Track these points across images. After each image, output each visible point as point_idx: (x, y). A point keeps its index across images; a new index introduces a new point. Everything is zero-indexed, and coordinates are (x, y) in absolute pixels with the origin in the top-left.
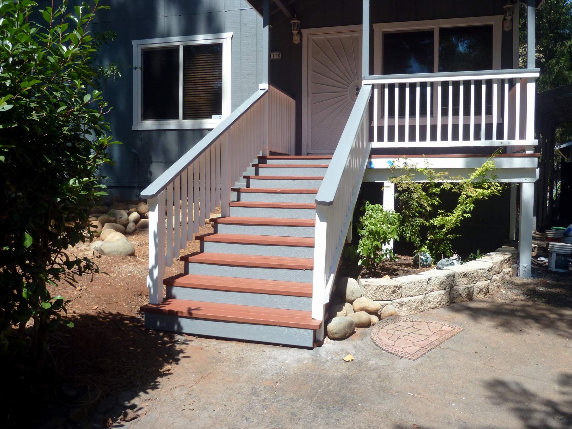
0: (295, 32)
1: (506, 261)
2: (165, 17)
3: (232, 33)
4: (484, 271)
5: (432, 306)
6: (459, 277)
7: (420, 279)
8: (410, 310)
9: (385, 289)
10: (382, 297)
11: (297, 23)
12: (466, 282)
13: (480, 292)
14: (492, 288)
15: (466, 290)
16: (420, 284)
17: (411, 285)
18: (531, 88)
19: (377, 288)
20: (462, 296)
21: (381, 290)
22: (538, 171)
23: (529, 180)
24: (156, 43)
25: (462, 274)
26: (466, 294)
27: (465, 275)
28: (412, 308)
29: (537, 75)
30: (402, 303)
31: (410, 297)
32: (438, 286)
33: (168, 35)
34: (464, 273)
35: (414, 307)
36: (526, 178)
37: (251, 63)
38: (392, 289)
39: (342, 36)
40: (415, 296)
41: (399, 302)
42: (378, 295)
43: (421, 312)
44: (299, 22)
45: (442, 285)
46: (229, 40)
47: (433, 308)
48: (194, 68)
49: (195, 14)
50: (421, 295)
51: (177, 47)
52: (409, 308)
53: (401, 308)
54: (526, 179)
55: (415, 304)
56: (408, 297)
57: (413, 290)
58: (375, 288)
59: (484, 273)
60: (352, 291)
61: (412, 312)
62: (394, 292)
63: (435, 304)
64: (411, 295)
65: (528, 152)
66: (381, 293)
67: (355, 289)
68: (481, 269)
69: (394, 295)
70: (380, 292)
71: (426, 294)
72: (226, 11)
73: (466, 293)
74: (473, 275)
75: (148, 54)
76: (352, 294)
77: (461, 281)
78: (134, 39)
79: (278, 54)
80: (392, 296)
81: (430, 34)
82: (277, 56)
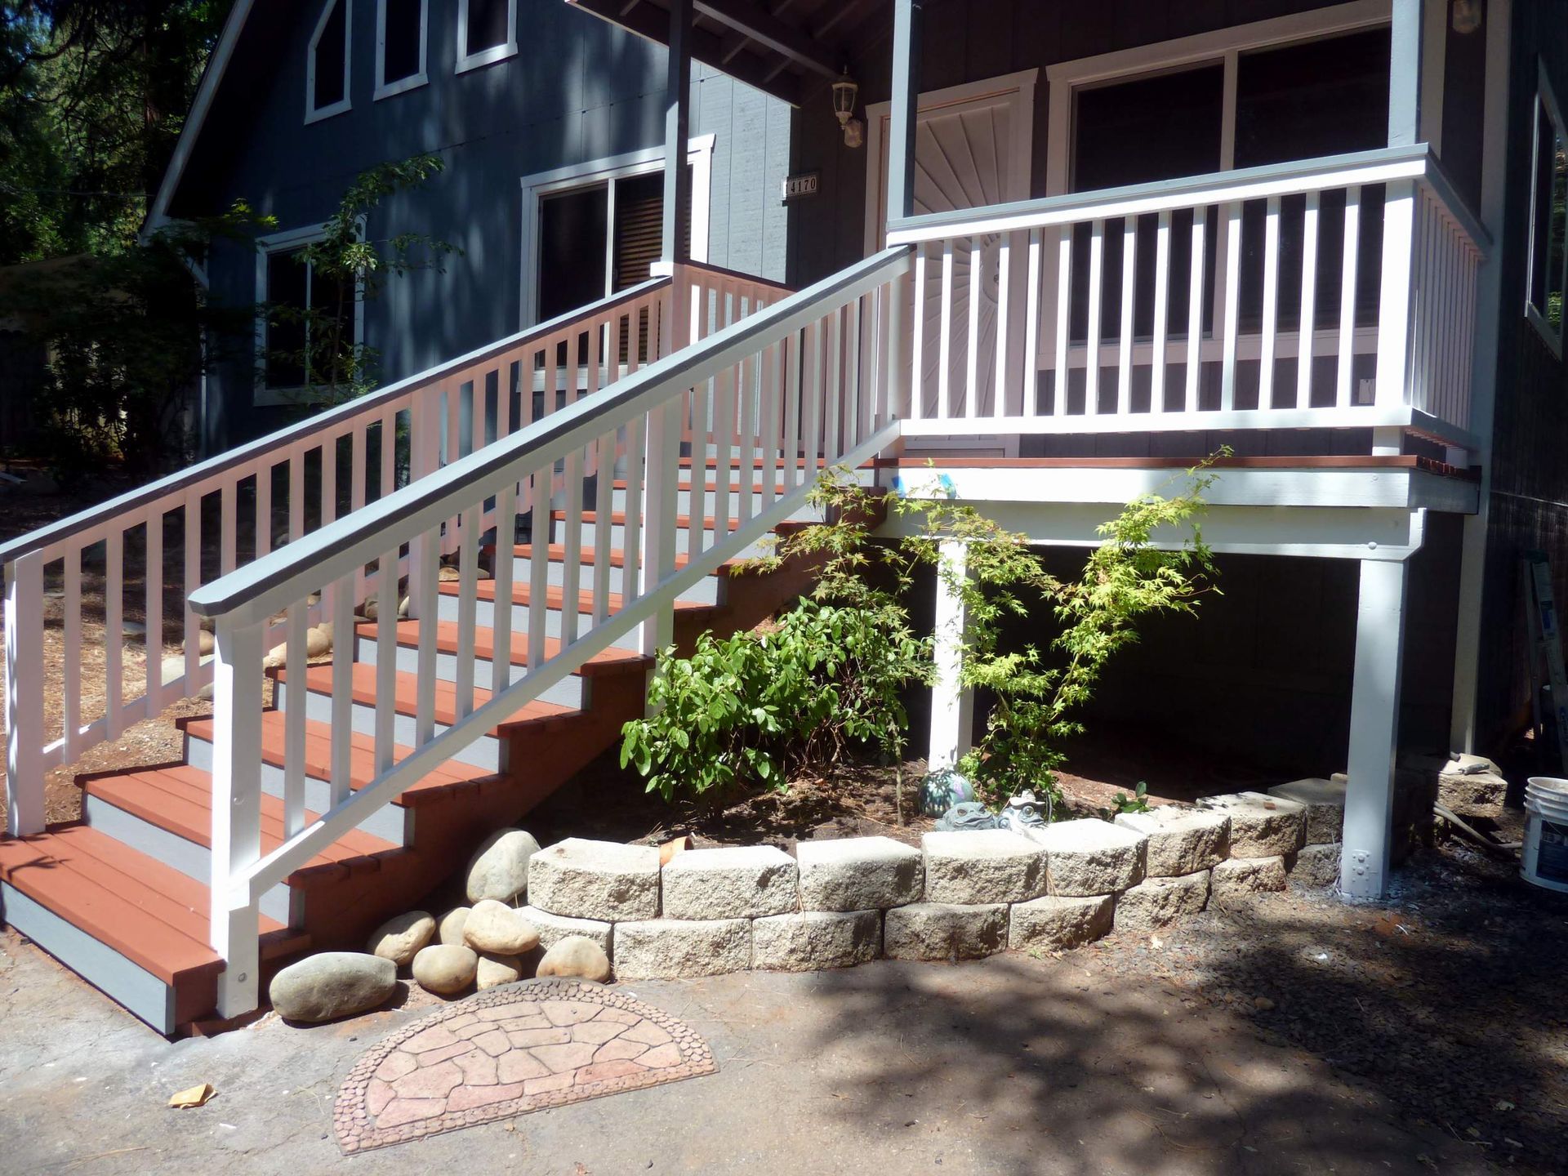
0: (843, 116)
1: (1254, 834)
2: (584, 112)
3: (712, 136)
4: (1071, 863)
5: (769, 961)
6: (939, 874)
7: (727, 868)
8: (663, 965)
9: (590, 882)
10: (581, 909)
11: (847, 90)
12: (965, 895)
13: (1034, 932)
14: (1131, 923)
15: (942, 923)
16: (727, 882)
17: (690, 881)
18: (1398, 217)
19: (561, 876)
20: (923, 941)
21: (576, 885)
22: (1417, 520)
23: (1382, 551)
24: (564, 178)
25: (950, 867)
26: (942, 935)
27: (961, 871)
28: (671, 959)
29: (1418, 168)
30: (640, 938)
31: (688, 919)
32: (820, 897)
33: (587, 156)
34: (956, 864)
35: (679, 954)
36: (1372, 544)
37: (752, 210)
38: (612, 886)
39: (969, 112)
40: (705, 918)
41: (630, 932)
42: (565, 900)
43: (713, 974)
44: (854, 86)
45: (835, 897)
46: (706, 153)
47: (771, 968)
48: (636, 235)
49: (641, 97)
50: (727, 917)
51: (605, 183)
52: (661, 955)
53: (637, 952)
54: (1373, 548)
55: (685, 948)
56: (678, 918)
57: (697, 898)
58: (556, 877)
59: (1072, 870)
60: (484, 876)
61: (673, 973)
62: (621, 897)
63: (779, 954)
64: (689, 914)
65: (1378, 451)
66: (575, 896)
67: (494, 871)
68: (1057, 856)
69: (625, 906)
70: (574, 890)
71: (752, 918)
72: (702, 81)
73: (944, 931)
74: (998, 874)
75: (550, 205)
76: (482, 883)
77: (946, 888)
78: (523, 176)
79: (810, 179)
80: (614, 908)
81: (1212, 74)
82: (807, 185)
